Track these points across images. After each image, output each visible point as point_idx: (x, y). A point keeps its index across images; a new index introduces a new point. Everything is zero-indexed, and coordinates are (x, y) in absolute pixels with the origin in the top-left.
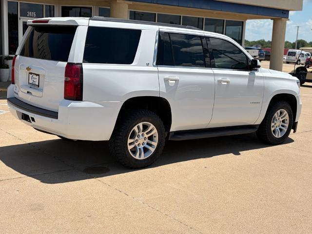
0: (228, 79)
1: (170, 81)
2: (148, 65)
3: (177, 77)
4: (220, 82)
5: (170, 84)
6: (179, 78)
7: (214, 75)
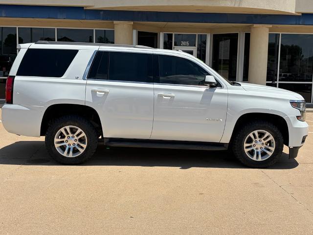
0: (173, 94)
1: (98, 93)
2: (77, 78)
3: (107, 90)
4: (161, 96)
5: (97, 95)
6: (108, 91)
7: (154, 89)
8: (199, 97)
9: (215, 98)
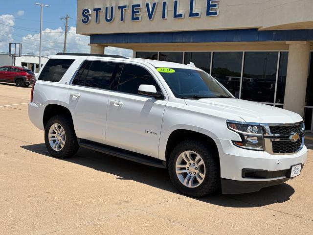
8: (140, 107)
9: (154, 110)
